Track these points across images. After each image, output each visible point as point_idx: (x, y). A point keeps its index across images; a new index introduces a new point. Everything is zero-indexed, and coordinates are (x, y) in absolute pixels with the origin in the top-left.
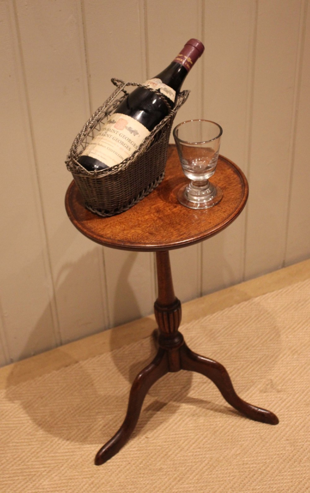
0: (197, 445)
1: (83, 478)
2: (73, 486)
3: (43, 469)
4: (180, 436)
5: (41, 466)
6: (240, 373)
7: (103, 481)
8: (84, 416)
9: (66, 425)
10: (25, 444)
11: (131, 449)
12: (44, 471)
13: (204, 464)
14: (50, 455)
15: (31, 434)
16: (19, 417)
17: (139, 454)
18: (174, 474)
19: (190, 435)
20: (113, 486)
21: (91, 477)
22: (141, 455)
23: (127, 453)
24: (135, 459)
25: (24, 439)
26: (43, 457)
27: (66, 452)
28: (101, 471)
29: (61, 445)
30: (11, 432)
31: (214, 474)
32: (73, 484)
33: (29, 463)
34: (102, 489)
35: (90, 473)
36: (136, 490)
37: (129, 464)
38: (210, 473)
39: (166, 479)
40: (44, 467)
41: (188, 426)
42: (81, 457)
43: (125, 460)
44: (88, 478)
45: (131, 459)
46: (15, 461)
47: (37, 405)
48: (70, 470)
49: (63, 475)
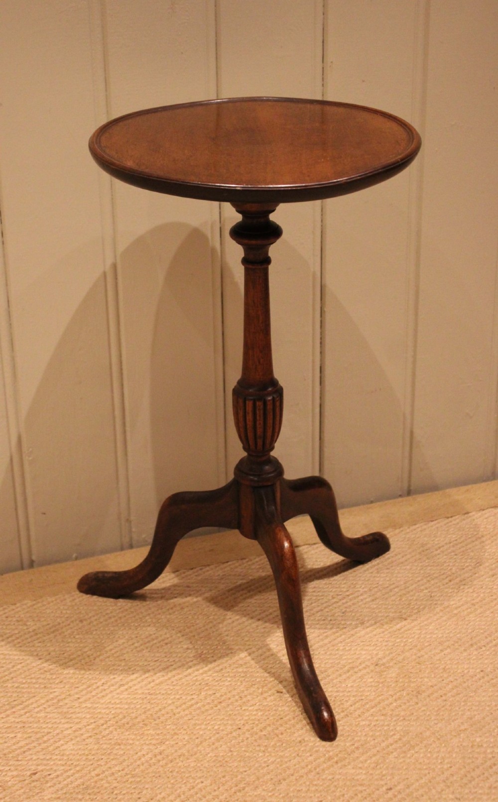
0: (380, 710)
1: (142, 745)
2: (122, 755)
3: (66, 726)
6: (476, 610)
7: (184, 751)
8: (159, 652)
9: (123, 663)
10: (37, 686)
12: (67, 729)
13: (391, 740)
14: (84, 705)
17: (262, 715)
18: (329, 752)
19: (367, 694)
21: (160, 744)
23: (236, 712)
24: (251, 722)
25: (38, 678)
26: (68, 708)
27: (116, 704)
28: (180, 737)
29: (107, 691)
30: (13, 666)
31: (410, 758)
33: (38, 715)
37: (239, 730)
38: (401, 756)
39: (311, 758)
40: (69, 723)
42: (145, 712)
46: (14, 710)
48: (118, 730)
49: (104, 737)
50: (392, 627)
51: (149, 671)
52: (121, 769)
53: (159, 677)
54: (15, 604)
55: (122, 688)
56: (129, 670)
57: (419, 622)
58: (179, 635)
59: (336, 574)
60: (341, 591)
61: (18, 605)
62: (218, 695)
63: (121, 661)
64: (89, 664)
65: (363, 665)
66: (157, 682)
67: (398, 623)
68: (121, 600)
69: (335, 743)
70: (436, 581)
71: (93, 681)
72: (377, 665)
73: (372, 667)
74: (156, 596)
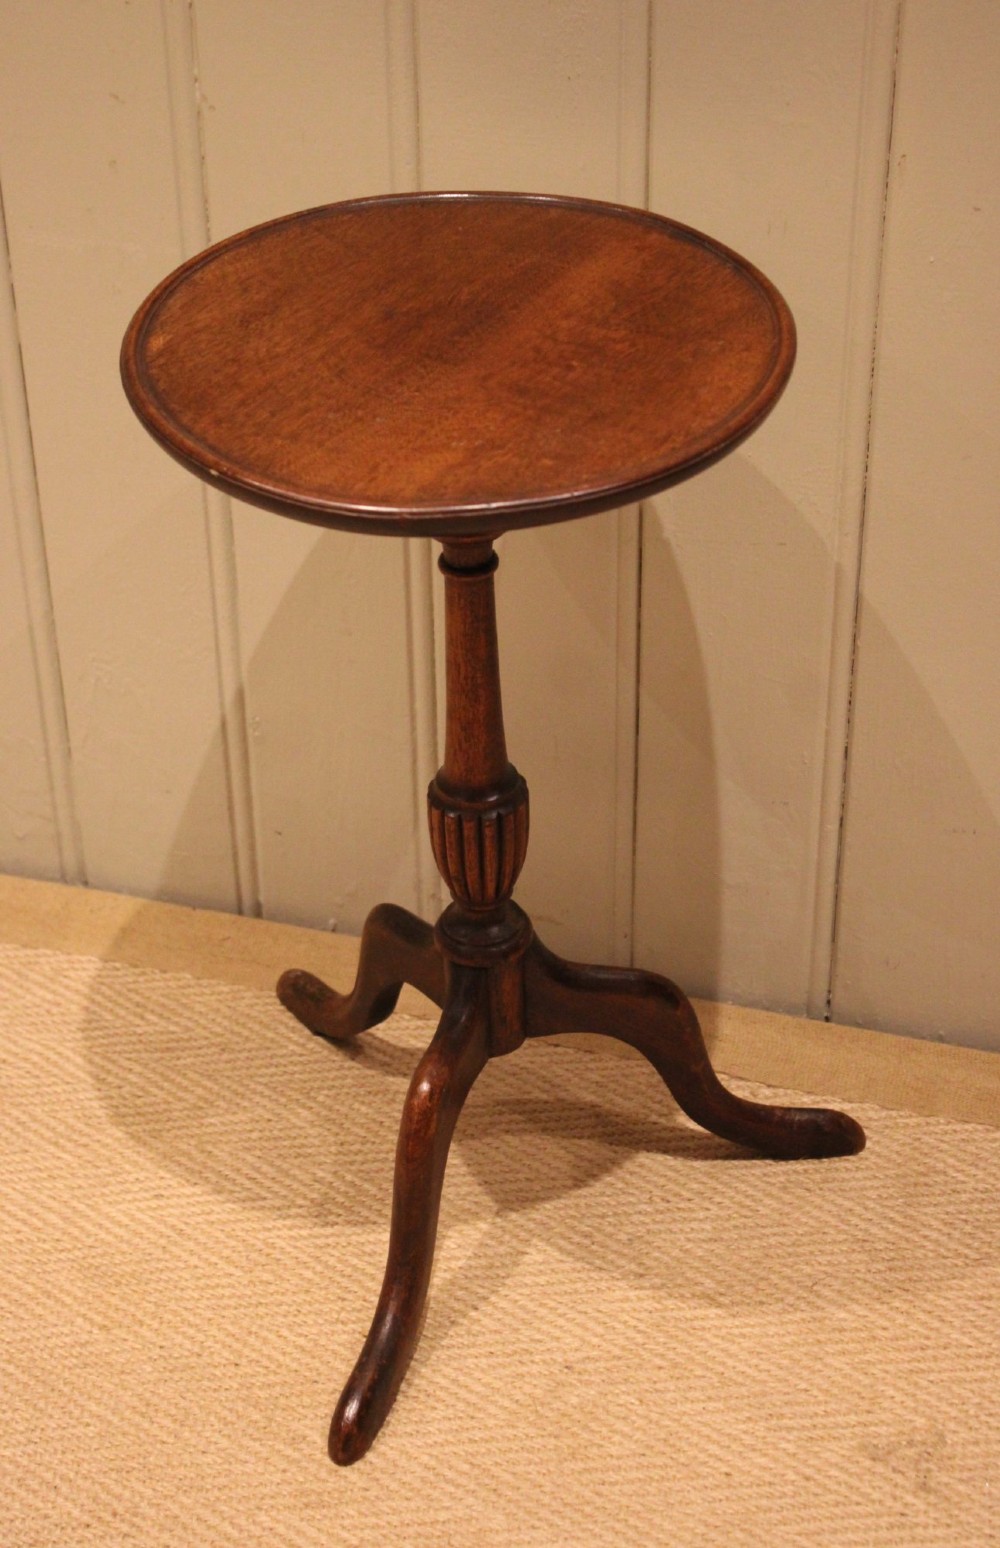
1: (78, 1314)
4: (463, 1393)
5: (22, 1215)
6: (864, 1351)
7: (120, 1358)
8: (272, 1165)
9: (201, 1158)
10: (49, 1134)
11: (285, 1332)
14: (74, 1203)
15: (90, 1122)
16: (114, 1062)
17: (294, 1360)
19: (492, 1410)
20: (125, 1389)
21: (103, 1327)
22: (294, 1366)
23: (265, 1333)
24: (265, 1362)
25: (62, 1121)
26: (50, 1197)
27: (120, 1224)
29: (129, 1197)
30: (53, 1084)
32: (39, 1310)
34: (90, 1374)
35: (111, 1313)
36: (171, 1440)
37: (233, 1368)
40: (24, 1222)
41: (517, 1384)
42: (139, 1262)
43: (237, 1346)
44: (92, 1322)
45: (254, 1356)
47: (189, 1060)
48: (74, 1272)
49: (45, 1272)
50: (680, 1309)
51: (219, 1192)
52: (7, 1340)
53: (223, 1210)
54: (165, 972)
55: (154, 1203)
56: (195, 1174)
57: (737, 1323)
58: (333, 1149)
59: (706, 1158)
60: (677, 1195)
61: (167, 976)
62: (272, 1288)
63: (203, 1152)
64: (154, 1134)
65: (547, 1357)
66: (213, 1218)
67: (700, 1306)
68: (320, 1040)
69: (344, 1471)
70: (865, 1257)
71: (128, 1167)
72: (567, 1367)
73: (555, 1369)
74: (380, 1056)
